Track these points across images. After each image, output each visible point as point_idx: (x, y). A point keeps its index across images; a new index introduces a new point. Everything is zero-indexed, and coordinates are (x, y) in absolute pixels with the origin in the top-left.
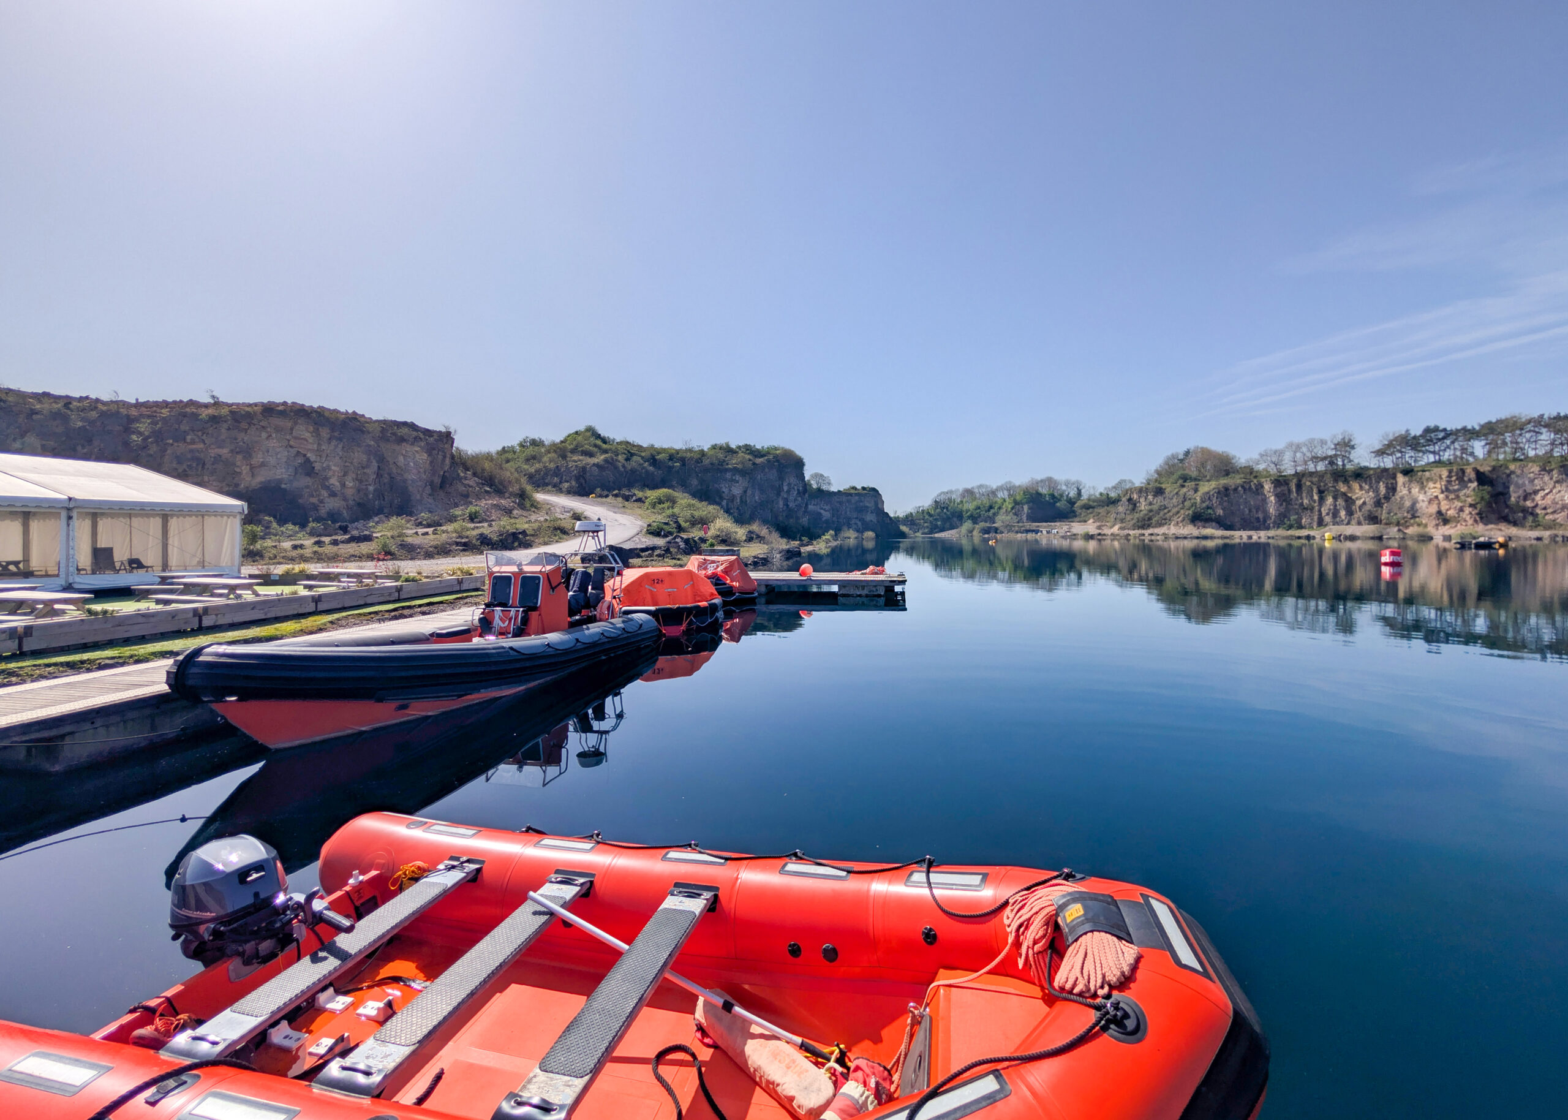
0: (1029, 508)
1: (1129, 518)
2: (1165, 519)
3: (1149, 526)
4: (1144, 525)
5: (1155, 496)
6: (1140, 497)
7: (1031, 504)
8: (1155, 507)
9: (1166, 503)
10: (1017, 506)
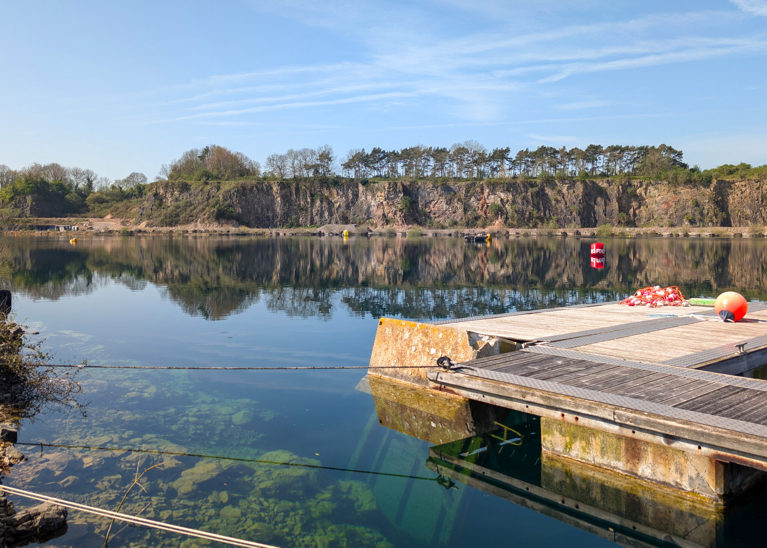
0: (33, 200)
1: (156, 214)
2: (192, 216)
3: (176, 223)
4: (172, 222)
5: (181, 192)
6: (166, 192)
7: (36, 195)
8: (181, 203)
9: (191, 199)
10: (18, 197)
